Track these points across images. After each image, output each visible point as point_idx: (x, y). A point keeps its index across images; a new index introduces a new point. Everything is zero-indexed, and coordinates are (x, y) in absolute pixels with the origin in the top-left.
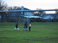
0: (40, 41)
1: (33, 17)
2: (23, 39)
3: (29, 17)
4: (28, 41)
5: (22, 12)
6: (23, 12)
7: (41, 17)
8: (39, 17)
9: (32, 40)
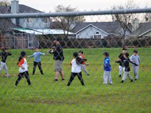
0: (68, 103)
1: (46, 32)
2: (18, 100)
3: (36, 33)
4: (32, 104)
5: (13, 17)
6: (18, 18)
7: (70, 33)
8: (66, 32)
9: (46, 102)
